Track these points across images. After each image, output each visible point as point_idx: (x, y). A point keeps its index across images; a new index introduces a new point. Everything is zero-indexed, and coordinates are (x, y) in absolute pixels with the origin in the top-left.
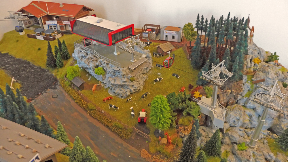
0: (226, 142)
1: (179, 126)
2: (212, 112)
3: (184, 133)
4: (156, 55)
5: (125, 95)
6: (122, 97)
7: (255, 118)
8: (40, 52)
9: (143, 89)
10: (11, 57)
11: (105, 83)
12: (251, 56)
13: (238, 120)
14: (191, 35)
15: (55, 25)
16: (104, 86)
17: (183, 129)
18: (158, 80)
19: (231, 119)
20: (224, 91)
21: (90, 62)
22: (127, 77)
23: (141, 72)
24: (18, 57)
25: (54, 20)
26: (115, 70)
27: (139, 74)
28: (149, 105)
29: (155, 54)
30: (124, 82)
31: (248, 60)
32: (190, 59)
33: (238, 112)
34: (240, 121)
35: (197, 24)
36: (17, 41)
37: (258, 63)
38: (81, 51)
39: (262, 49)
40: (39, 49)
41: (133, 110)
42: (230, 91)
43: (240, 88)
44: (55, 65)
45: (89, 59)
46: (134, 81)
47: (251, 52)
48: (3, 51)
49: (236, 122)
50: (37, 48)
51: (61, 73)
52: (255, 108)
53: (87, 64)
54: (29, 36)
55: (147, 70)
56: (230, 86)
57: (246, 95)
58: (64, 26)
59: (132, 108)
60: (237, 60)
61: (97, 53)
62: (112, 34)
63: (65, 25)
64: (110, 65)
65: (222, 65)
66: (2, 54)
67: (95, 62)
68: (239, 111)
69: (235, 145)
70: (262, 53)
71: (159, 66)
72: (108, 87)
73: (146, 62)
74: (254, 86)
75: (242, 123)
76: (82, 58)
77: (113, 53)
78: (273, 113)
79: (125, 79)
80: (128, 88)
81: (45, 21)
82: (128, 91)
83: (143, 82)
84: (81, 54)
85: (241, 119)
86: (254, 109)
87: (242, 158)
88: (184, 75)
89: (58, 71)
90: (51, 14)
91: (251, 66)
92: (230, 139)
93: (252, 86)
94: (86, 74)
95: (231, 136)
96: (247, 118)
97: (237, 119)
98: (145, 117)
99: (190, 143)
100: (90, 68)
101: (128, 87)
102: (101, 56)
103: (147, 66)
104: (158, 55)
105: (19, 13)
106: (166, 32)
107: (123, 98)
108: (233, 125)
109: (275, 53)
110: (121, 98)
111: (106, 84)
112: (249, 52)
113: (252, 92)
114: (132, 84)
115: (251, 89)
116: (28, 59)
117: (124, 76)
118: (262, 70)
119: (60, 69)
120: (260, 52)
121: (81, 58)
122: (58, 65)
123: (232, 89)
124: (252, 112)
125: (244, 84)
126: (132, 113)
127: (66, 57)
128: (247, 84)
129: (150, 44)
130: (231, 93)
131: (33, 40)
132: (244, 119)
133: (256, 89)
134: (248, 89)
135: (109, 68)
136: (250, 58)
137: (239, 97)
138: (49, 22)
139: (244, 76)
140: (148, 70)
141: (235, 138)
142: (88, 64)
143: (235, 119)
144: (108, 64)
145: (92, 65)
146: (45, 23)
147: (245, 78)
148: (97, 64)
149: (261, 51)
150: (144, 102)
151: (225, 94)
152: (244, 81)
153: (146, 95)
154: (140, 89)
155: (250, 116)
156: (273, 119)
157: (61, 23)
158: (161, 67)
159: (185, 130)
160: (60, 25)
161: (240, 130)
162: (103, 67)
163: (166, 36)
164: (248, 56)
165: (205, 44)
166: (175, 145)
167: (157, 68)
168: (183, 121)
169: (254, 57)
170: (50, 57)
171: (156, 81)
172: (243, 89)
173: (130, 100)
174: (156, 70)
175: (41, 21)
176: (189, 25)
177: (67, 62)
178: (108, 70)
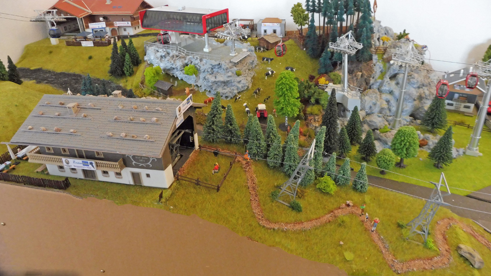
0: (365, 129)
1: (308, 115)
2: (344, 95)
3: (314, 125)
4: (259, 49)
5: (231, 94)
6: (227, 97)
7: (393, 103)
8: (91, 61)
9: (252, 86)
10: (50, 72)
11: (199, 86)
12: (378, 35)
13: (375, 104)
14: (302, 17)
15: (103, 28)
16: (198, 90)
17: (313, 120)
18: (270, 73)
19: (366, 104)
20: (354, 75)
21: (175, 60)
22: (231, 71)
23: (246, 67)
24: (59, 71)
25: (101, 22)
26: (213, 64)
27: (244, 68)
28: (265, 100)
29: (257, 48)
30: (229, 77)
31: (376, 39)
32: (304, 49)
33: (374, 96)
34: (377, 105)
35: (308, 5)
36: (51, 52)
37: (387, 41)
38: (158, 51)
39: (389, 28)
40: (90, 58)
41: (246, 107)
42: (360, 73)
43: (371, 70)
44: (123, 72)
45: (173, 56)
46: (241, 76)
47: (377, 30)
48: (32, 67)
49: (373, 108)
50: (87, 57)
51: (133, 83)
52: (392, 91)
53: (172, 63)
54: (69, 44)
55: (252, 65)
56: (359, 68)
57: (380, 78)
58: (117, 29)
59: (245, 104)
60: (364, 33)
61: (183, 50)
62: (206, 17)
63: (119, 27)
64: (204, 61)
65: (350, 36)
66: (32, 70)
67: (183, 59)
68: (374, 94)
69: (376, 130)
70: (389, 31)
71: (267, 60)
72: (205, 90)
73: (248, 56)
74: (387, 65)
75: (380, 108)
76: (161, 59)
77: (203, 50)
78: (413, 92)
79: (230, 74)
80: (234, 86)
81: (88, 23)
82: (234, 89)
83: (251, 79)
84: (159, 54)
85: (378, 103)
86: (391, 93)
87: (387, 139)
88: (300, 67)
89: (127, 81)
90: (95, 13)
91: (380, 44)
92: (369, 125)
93: (384, 66)
94: (170, 80)
95: (370, 121)
96: (385, 103)
97: (373, 104)
98: (265, 109)
99: (331, 110)
100: (177, 69)
101: (233, 84)
102: (189, 53)
103: (252, 59)
104: (262, 49)
105: (53, 12)
106: (265, 25)
107: (228, 99)
108: (369, 111)
109: (405, 31)
110: (225, 99)
111: (201, 86)
112: (375, 30)
113: (385, 73)
114: (238, 79)
115: (384, 69)
116: (77, 71)
117: (228, 71)
118: (392, 46)
119: (129, 79)
120: (387, 31)
121: (159, 59)
122: (128, 71)
123: (362, 70)
124: (389, 97)
125: (375, 65)
126: (247, 109)
127: (137, 61)
128: (378, 63)
129: (248, 38)
130: (362, 76)
131: (76, 48)
132: (381, 104)
133: (389, 68)
134: (380, 70)
135: (203, 65)
136: (377, 37)
137: (372, 81)
138: (92, 25)
139: (374, 55)
140: (254, 66)
141: (375, 123)
142: (174, 63)
143: (371, 104)
144: (201, 60)
145: (179, 63)
146: (88, 27)
147: (375, 57)
148: (186, 61)
149: (388, 29)
150: (258, 99)
151: (355, 79)
152: (374, 61)
153: (259, 90)
154: (248, 87)
155: (388, 102)
156: (415, 100)
157: (112, 25)
158: (269, 61)
159: (315, 121)
160: (111, 28)
161: (379, 117)
162: (195, 64)
163: (265, 31)
164: (374, 35)
165: (320, 32)
166: (307, 136)
167: (265, 63)
168: (312, 109)
169: (381, 35)
170: (117, 60)
171: (268, 74)
172: (375, 70)
173: (239, 98)
174: (264, 66)
175: (83, 23)
176: (299, 5)
177: (137, 69)
178: (202, 68)
